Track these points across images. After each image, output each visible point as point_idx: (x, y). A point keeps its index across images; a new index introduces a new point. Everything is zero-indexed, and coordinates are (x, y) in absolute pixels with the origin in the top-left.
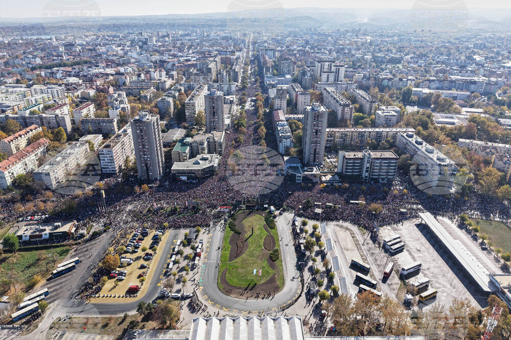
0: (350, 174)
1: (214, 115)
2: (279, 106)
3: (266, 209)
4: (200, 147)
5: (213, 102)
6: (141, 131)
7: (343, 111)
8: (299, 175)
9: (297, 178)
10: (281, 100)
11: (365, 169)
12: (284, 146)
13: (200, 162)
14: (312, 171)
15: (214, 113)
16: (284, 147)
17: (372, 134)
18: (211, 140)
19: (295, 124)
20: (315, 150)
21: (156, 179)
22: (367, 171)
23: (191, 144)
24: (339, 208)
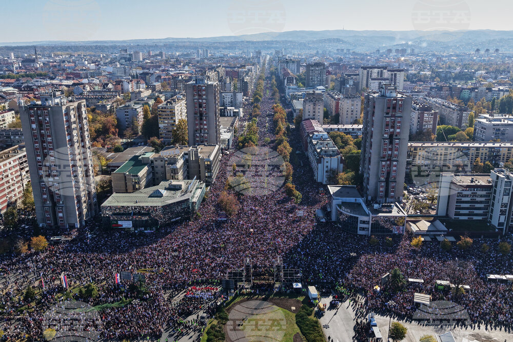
0: (465, 218)
1: (201, 119)
2: (311, 114)
3: (298, 292)
4: (169, 168)
5: (199, 95)
6: (40, 125)
7: (421, 118)
8: (365, 218)
9: (360, 225)
10: (315, 104)
11: (497, 208)
12: (325, 169)
13: (164, 193)
14: (390, 212)
15: (201, 115)
16: (327, 172)
17: (481, 151)
18: (193, 158)
19: (342, 137)
20: (389, 173)
21: (72, 227)
22: (503, 213)
23: (152, 162)
24: (467, 290)
